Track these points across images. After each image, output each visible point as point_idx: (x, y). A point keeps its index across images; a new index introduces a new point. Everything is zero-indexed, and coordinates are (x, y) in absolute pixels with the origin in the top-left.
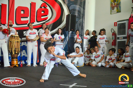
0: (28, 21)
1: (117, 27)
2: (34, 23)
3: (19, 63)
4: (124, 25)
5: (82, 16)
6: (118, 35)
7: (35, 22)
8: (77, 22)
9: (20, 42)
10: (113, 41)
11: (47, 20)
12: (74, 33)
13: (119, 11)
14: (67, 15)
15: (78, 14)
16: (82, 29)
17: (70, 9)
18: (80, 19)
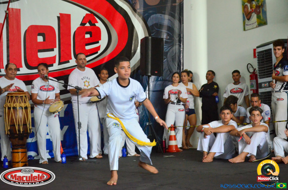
0: (55, 57)
2: (69, 62)
5: (177, 39)
7: (71, 59)
8: (167, 53)
10: (252, 92)
11: (99, 52)
12: (161, 80)
13: (262, 23)
14: (141, 40)
15: (168, 35)
16: (179, 68)
17: (150, 24)
18: (173, 46)
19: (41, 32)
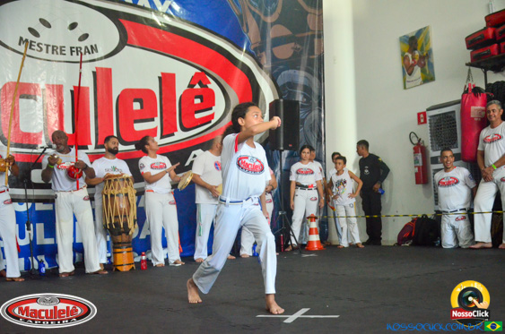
0: (155, 129)
1: (428, 124)
2: (173, 135)
3: (137, 259)
4: (449, 118)
5: (315, 101)
6: (434, 150)
7: (177, 131)
8: (304, 119)
9: (136, 195)
10: (417, 169)
11: (213, 121)
12: (295, 156)
13: (428, 78)
14: (270, 104)
15: (305, 96)
16: (319, 139)
17: (280, 83)
18: (311, 111)
19: (138, 97)
